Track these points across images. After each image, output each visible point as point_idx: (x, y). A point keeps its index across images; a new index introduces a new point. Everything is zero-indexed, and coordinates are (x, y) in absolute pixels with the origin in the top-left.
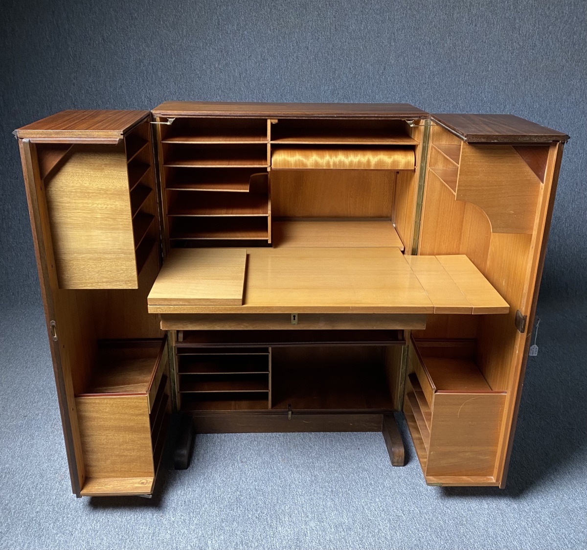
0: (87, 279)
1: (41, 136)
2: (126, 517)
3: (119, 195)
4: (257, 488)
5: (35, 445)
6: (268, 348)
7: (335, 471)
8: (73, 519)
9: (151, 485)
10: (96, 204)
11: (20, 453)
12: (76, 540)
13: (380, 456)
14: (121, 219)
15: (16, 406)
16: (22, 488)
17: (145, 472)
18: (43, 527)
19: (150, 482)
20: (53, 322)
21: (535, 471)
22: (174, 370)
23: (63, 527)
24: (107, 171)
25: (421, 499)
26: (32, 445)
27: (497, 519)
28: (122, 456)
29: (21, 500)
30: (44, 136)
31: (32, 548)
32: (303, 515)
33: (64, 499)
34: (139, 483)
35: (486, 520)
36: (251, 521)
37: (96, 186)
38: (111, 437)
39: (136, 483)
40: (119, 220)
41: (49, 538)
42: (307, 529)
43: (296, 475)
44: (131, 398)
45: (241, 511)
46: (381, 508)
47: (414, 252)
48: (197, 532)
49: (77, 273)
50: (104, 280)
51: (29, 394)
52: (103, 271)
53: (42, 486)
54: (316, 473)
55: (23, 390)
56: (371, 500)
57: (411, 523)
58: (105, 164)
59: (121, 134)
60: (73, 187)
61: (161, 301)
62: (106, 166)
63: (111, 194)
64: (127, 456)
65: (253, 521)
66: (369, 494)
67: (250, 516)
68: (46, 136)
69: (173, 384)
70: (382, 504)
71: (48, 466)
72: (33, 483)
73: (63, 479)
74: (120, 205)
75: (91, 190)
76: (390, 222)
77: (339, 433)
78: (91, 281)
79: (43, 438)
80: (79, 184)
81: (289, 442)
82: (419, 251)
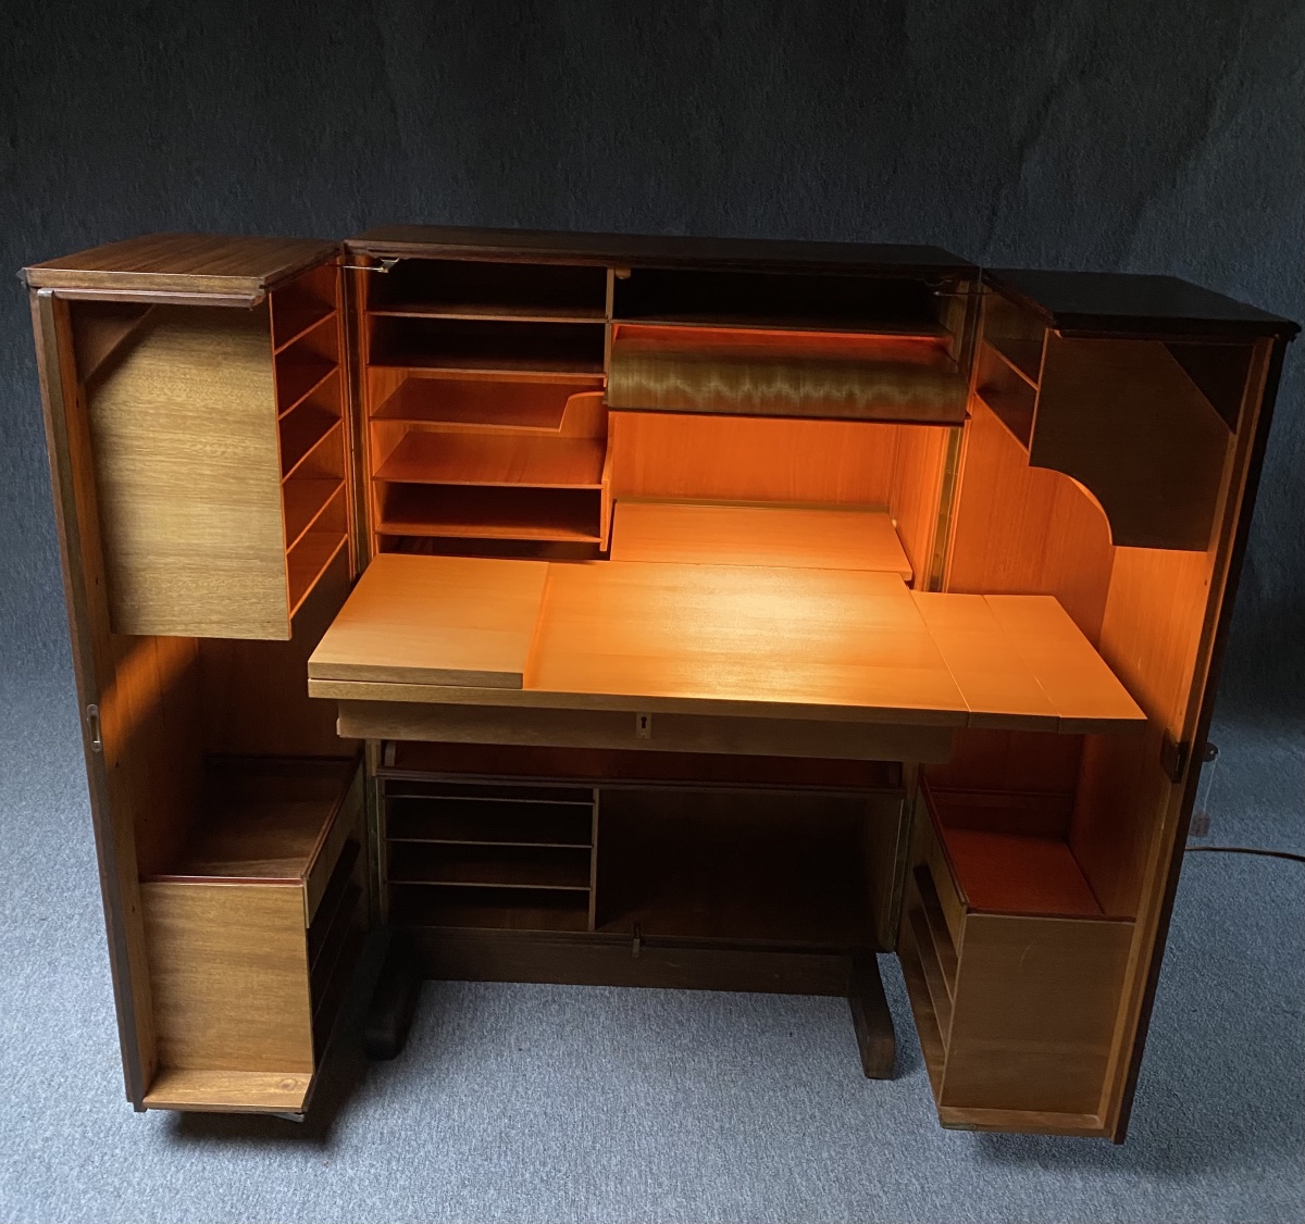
0: (176, 613)
1: (80, 283)
2: (244, 1163)
3: (253, 424)
4: (549, 1111)
5: (58, 986)
6: (591, 791)
7: (733, 1081)
8: (126, 1160)
9: (305, 1092)
10: (201, 443)
11: (23, 1001)
12: (127, 1209)
13: (839, 1053)
14: (257, 479)
15: (25, 896)
16: (18, 1082)
17: (293, 1062)
18: (54, 1175)
19: (304, 1084)
20: (92, 709)
21: (1200, 1106)
22: (376, 830)
23: (100, 1176)
24: (229, 370)
25: (927, 1159)
26: (51, 986)
27: (1104, 1216)
28: (241, 1021)
29: (13, 1110)
30: (86, 285)
31: (25, 1221)
32: (650, 1181)
33: (108, 1113)
34: (277, 1086)
35: (1077, 1216)
36: (530, 1186)
37: (202, 404)
38: (217, 977)
39: (270, 1085)
40: (252, 482)
41: (66, 1202)
42: (656, 1213)
43: (642, 1088)
44: (266, 891)
45: (509, 1162)
46: (832, 1175)
47: (935, 586)
48: (402, 1206)
49: (152, 600)
50: (214, 617)
51: (58, 870)
52: (211, 598)
53: (62, 1080)
54: (688, 1083)
55: (44, 860)
56: (811, 1153)
57: (900, 1214)
58: (225, 353)
59: (261, 287)
60: (150, 402)
61: (338, 672)
62: (225, 359)
63: (236, 422)
64: (253, 1022)
65: (535, 1189)
66: (807, 1139)
67: (527, 1176)
68: (92, 285)
69: (372, 864)
70: (836, 1165)
71: (81, 1036)
72: (44, 1071)
73: (111, 1067)
74: (256, 448)
75: (192, 411)
76: (885, 514)
77: (748, 994)
78: (184, 618)
79: (77, 971)
80: (162, 396)
81: (632, 1009)
82: (947, 584)
